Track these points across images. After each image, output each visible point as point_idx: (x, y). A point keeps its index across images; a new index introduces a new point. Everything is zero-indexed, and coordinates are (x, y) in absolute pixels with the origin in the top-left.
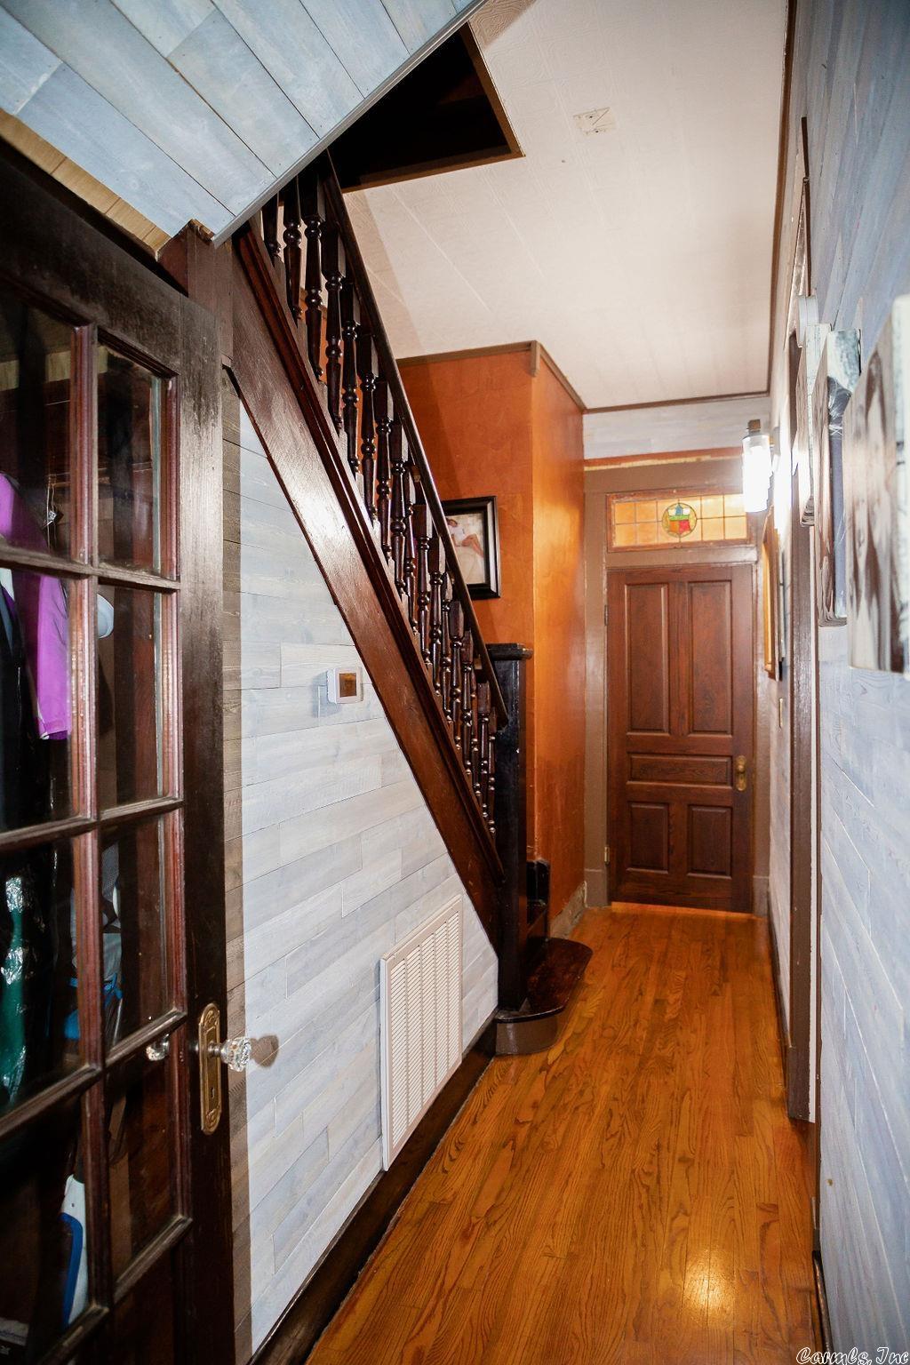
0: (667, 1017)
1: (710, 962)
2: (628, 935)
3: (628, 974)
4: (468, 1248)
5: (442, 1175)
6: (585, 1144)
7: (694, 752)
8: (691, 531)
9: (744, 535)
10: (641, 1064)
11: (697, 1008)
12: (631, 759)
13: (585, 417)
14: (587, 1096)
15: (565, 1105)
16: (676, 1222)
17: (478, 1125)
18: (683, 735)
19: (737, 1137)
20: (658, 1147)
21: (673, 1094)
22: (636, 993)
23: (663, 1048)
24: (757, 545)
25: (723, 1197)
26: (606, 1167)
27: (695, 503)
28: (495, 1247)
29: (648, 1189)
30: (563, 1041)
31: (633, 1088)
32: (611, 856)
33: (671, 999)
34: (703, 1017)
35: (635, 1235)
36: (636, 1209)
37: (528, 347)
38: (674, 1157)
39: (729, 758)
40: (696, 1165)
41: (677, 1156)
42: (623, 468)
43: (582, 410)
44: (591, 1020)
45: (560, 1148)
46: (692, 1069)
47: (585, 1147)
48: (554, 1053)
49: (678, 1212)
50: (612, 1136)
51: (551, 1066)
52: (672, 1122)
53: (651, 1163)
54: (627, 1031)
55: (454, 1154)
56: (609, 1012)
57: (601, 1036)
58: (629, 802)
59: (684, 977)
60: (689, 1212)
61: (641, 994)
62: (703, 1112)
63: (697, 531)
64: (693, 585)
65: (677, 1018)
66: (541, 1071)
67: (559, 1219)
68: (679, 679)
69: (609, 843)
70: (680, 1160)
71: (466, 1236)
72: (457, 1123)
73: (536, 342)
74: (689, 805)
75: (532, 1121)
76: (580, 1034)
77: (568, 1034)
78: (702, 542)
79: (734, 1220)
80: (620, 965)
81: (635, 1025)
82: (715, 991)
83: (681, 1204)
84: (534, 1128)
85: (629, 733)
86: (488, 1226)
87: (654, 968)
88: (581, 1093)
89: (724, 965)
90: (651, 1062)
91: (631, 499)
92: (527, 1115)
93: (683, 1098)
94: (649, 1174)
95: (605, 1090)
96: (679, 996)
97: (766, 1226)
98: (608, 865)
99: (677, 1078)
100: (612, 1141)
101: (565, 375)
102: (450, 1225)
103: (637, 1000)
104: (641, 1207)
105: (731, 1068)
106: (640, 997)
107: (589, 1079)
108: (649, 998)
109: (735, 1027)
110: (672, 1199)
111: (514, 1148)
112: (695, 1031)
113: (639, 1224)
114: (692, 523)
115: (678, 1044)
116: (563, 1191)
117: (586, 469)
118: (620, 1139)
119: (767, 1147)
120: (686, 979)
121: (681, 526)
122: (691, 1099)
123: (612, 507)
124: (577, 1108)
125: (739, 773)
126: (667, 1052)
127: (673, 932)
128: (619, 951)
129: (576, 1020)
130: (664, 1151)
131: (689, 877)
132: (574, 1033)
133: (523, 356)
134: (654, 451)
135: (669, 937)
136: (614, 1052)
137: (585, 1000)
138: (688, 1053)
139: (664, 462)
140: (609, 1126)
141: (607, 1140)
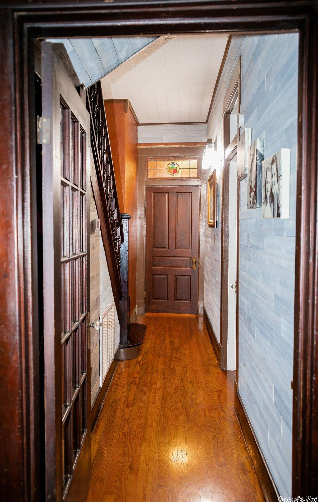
0: (176, 346)
1: (186, 330)
2: (155, 323)
3: (158, 335)
4: (130, 408)
5: (114, 393)
6: (158, 381)
7: (177, 256)
8: (177, 173)
9: (196, 176)
10: (170, 360)
11: (185, 343)
12: (154, 258)
13: (138, 127)
14: (155, 368)
15: (148, 372)
16: (192, 397)
17: (121, 379)
18: (173, 249)
19: (206, 376)
20: (182, 380)
21: (183, 366)
22: (163, 341)
23: (176, 355)
24: (201, 180)
25: (205, 390)
26: (167, 386)
27: (179, 163)
28: (138, 408)
29: (182, 390)
30: (142, 355)
31: (169, 366)
32: (146, 295)
33: (175, 341)
34: (188, 345)
35: (181, 401)
36: (179, 395)
37: (125, 101)
38: (187, 382)
39: (190, 258)
40: (195, 384)
41: (188, 382)
42: (152, 148)
43: (138, 124)
44: (149, 348)
45: (150, 383)
46: (188, 360)
47: (159, 381)
48: (140, 359)
49: (192, 395)
50: (166, 378)
51: (140, 362)
52: (184, 374)
53: (181, 384)
54: (163, 351)
55: (116, 388)
56: (155, 346)
57: (154, 353)
58: (153, 275)
59: (178, 334)
60: (196, 394)
61: (164, 340)
62: (194, 371)
63: (179, 173)
64: (178, 193)
65: (179, 347)
66: (137, 364)
67: (156, 399)
68: (172, 229)
69: (145, 291)
70: (190, 383)
71: (128, 406)
72: (113, 380)
73: (127, 99)
74: (175, 275)
75: (139, 377)
76: (147, 353)
77: (143, 353)
78: (181, 177)
79: (209, 395)
80: (155, 332)
81: (165, 349)
82: (190, 338)
83: (193, 393)
84: (140, 378)
85: (153, 249)
86: (134, 403)
87: (167, 333)
88: (153, 368)
89: (191, 331)
90: (173, 359)
91: (155, 160)
92: (136, 375)
93: (186, 367)
94: (181, 387)
95: (160, 367)
96: (178, 340)
97: (219, 396)
98: (145, 299)
99: (183, 362)
100: (167, 379)
101: (135, 111)
102: (122, 404)
103: (163, 342)
104: (181, 394)
105: (200, 359)
106: (164, 341)
107: (154, 365)
108: (168, 341)
109: (199, 348)
110: (189, 392)
111: (135, 384)
112: (186, 349)
113: (181, 398)
114: (178, 170)
115: (181, 353)
116: (155, 393)
117: (138, 147)
118: (169, 379)
119: (216, 377)
120: (179, 335)
121: (173, 171)
122: (189, 367)
123: (148, 163)
124: (152, 372)
125: (193, 263)
126: (178, 355)
127: (171, 322)
128: (153, 328)
129: (144, 349)
130: (184, 381)
131: (175, 302)
132: (145, 353)
133: (122, 104)
134: (164, 142)
135: (170, 323)
136: (160, 357)
137: (146, 343)
138: (185, 356)
139: (168, 146)
140: (164, 376)
141: (165, 379)
